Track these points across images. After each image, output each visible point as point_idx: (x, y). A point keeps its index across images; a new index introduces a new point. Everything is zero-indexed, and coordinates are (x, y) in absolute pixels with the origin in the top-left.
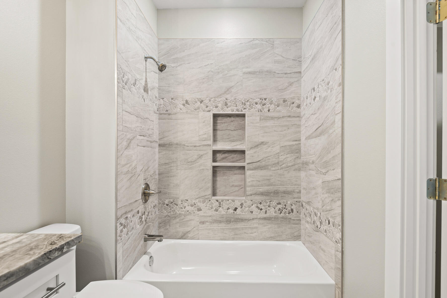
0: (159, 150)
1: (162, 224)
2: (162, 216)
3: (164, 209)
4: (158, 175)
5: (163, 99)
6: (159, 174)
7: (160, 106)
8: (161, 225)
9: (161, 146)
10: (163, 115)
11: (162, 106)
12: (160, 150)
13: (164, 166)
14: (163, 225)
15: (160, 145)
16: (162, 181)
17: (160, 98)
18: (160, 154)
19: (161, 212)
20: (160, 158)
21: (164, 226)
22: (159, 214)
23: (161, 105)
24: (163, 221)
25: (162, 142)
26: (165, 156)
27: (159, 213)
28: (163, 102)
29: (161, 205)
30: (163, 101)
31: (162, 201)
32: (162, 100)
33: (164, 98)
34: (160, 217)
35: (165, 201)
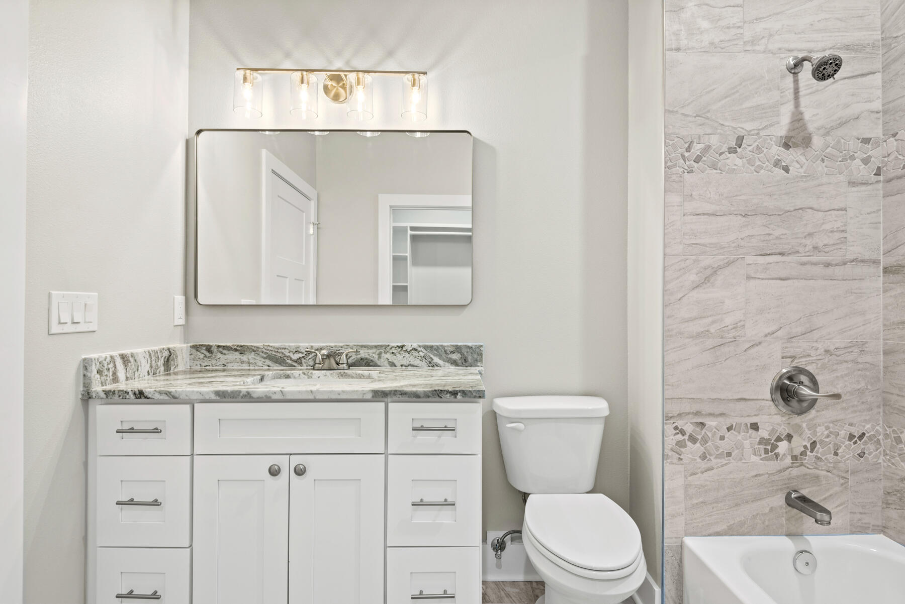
0: (883, 284)
1: (894, 498)
2: (892, 473)
3: (900, 455)
4: (883, 354)
5: (894, 135)
6: (886, 353)
7: (886, 159)
8: (891, 499)
9: (890, 272)
10: (894, 182)
11: (892, 157)
12: (886, 283)
13: (897, 331)
14: (894, 501)
15: (886, 270)
16: (893, 372)
17: (887, 135)
18: (888, 294)
19: (889, 460)
20: (886, 307)
21: (900, 505)
22: (885, 464)
23: (889, 155)
24: (898, 491)
25: (892, 260)
26: (901, 300)
27: (884, 461)
28: (895, 143)
29: (892, 441)
30: (896, 140)
31: (894, 431)
32: (892, 139)
33: (897, 133)
34: (887, 474)
35: (901, 433)
